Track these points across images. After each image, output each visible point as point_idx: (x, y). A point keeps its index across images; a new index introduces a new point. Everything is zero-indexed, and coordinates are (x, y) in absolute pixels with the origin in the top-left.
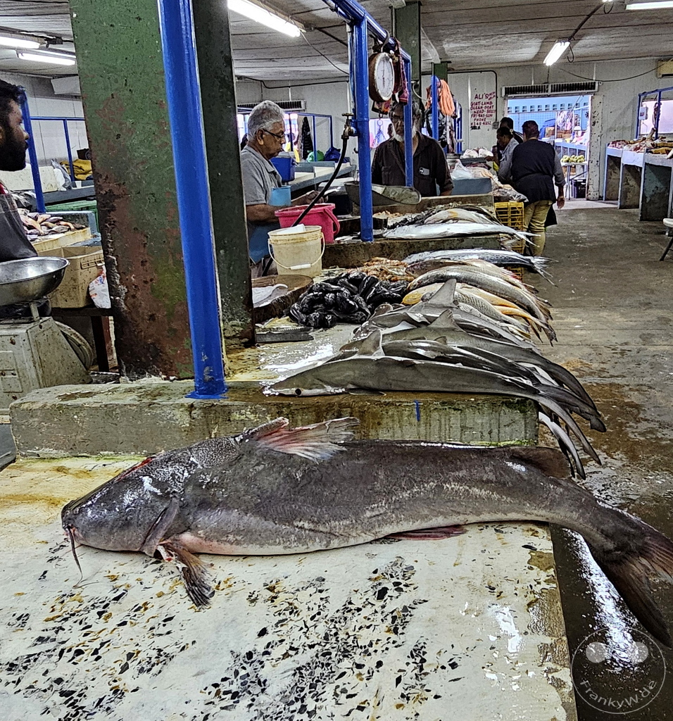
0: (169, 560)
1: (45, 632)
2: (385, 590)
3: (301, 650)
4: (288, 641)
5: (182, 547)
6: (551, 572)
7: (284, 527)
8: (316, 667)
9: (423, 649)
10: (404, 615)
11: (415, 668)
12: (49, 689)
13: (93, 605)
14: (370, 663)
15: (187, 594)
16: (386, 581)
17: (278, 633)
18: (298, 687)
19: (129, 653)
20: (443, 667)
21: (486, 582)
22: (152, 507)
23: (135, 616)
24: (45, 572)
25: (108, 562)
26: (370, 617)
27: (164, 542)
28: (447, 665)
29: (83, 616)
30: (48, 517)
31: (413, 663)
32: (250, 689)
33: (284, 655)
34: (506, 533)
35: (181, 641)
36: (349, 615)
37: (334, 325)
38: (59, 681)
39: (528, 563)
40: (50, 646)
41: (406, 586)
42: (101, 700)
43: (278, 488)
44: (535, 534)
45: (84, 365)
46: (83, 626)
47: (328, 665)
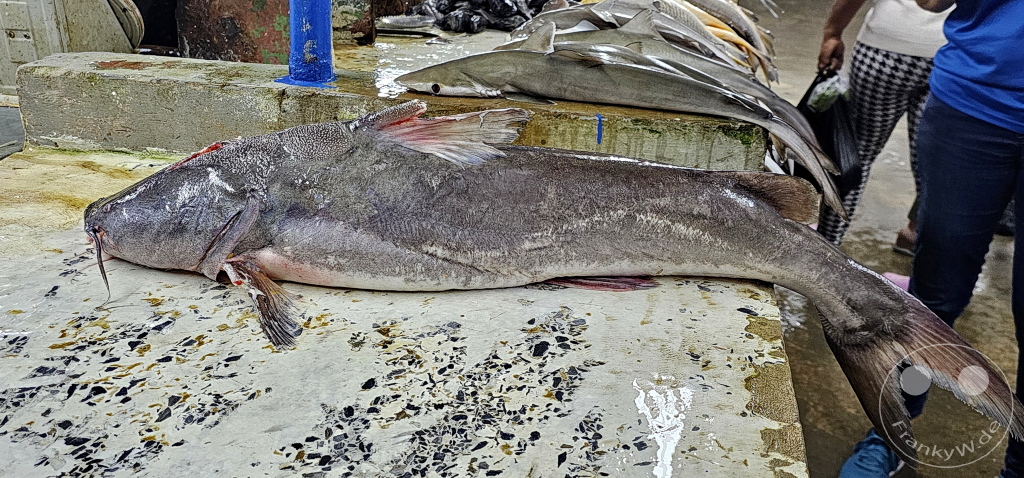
0: (239, 283)
1: (50, 361)
2: (544, 346)
3: (424, 409)
4: (405, 397)
5: (258, 269)
6: (779, 343)
7: (408, 252)
8: (444, 433)
9: (598, 422)
10: (571, 378)
11: (586, 445)
12: (49, 434)
13: (123, 333)
14: (522, 433)
15: (261, 330)
16: (546, 334)
17: (391, 386)
18: (417, 456)
19: (173, 397)
20: (626, 447)
21: (687, 348)
22: (219, 208)
23: (184, 351)
24: (56, 288)
25: (150, 282)
26: (523, 376)
27: (233, 259)
28: (631, 445)
29: (108, 346)
30: (64, 221)
31: (583, 438)
32: (347, 454)
33: (398, 415)
34: (714, 291)
35: (250, 386)
36: (493, 372)
37: (482, 31)
38: (66, 424)
39: (746, 329)
40: (56, 379)
41: (574, 342)
42: (126, 453)
43: (404, 197)
44: (754, 296)
45: (130, 40)
46: (106, 358)
47: (462, 431)
